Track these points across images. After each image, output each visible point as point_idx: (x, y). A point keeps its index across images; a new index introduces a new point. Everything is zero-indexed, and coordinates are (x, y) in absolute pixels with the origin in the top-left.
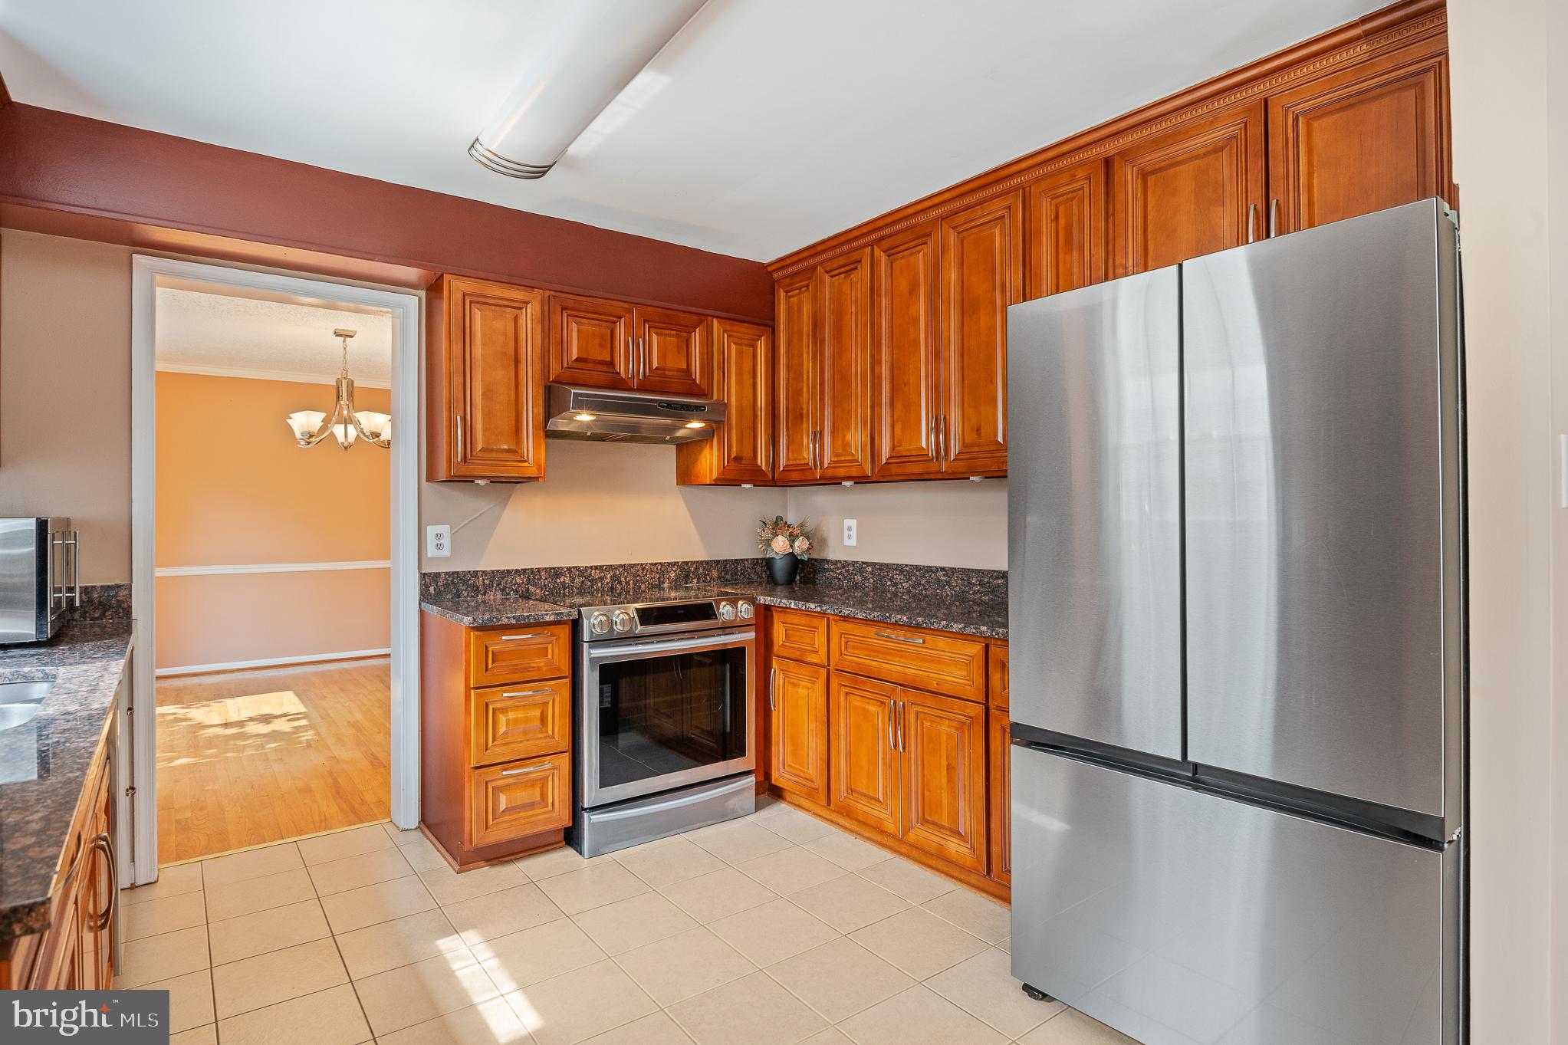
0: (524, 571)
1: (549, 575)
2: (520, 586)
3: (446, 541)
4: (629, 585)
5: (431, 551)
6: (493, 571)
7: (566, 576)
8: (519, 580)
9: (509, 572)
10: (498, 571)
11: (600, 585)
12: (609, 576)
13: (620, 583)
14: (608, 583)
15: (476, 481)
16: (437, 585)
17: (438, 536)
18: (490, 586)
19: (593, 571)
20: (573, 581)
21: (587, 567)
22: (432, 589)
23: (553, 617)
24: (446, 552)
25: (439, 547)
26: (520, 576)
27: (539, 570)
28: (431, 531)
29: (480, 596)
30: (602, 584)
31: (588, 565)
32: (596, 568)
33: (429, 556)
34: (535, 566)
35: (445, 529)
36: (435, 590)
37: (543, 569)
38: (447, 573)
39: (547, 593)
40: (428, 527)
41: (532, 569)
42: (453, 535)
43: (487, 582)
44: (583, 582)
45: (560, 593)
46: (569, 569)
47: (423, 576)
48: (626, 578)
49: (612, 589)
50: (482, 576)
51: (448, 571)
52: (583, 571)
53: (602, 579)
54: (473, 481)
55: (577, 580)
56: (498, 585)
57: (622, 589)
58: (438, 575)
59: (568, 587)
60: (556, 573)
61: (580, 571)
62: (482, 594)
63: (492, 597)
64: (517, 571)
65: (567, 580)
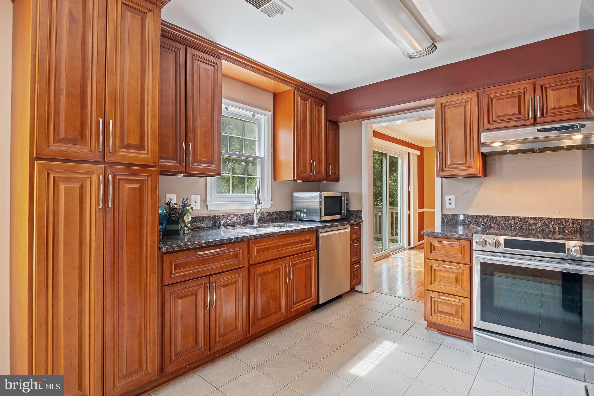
0: (488, 217)
1: (502, 219)
2: (486, 223)
3: (453, 202)
4: (556, 229)
5: (447, 206)
6: (472, 215)
7: (512, 221)
8: (485, 220)
9: (480, 216)
10: (475, 215)
11: (534, 227)
12: (540, 223)
13: (548, 227)
14: (539, 227)
15: (458, 177)
16: (447, 219)
17: (450, 200)
18: (471, 222)
19: (529, 220)
20: (516, 223)
21: (525, 217)
22: (445, 220)
23: (459, 236)
24: (453, 206)
25: (450, 204)
26: (486, 218)
27: (496, 217)
28: (447, 198)
29: (466, 225)
30: (535, 227)
31: (526, 216)
32: (531, 218)
33: (446, 207)
34: (494, 215)
35: (452, 197)
36: (447, 221)
37: (498, 216)
38: (451, 215)
39: (500, 228)
40: (446, 196)
41: (492, 216)
42: (456, 199)
43: (469, 220)
44: (522, 225)
45: (508, 228)
46: (514, 218)
47: (442, 215)
48: (553, 225)
49: (543, 230)
50: (467, 217)
51: (452, 214)
52: (523, 220)
53: (535, 224)
54: (457, 178)
55: (519, 223)
56: (475, 222)
57: (550, 231)
58: (448, 215)
59: (513, 226)
60: (507, 219)
61: (521, 219)
62: (467, 225)
63: (472, 226)
64: (484, 216)
65: (513, 223)
